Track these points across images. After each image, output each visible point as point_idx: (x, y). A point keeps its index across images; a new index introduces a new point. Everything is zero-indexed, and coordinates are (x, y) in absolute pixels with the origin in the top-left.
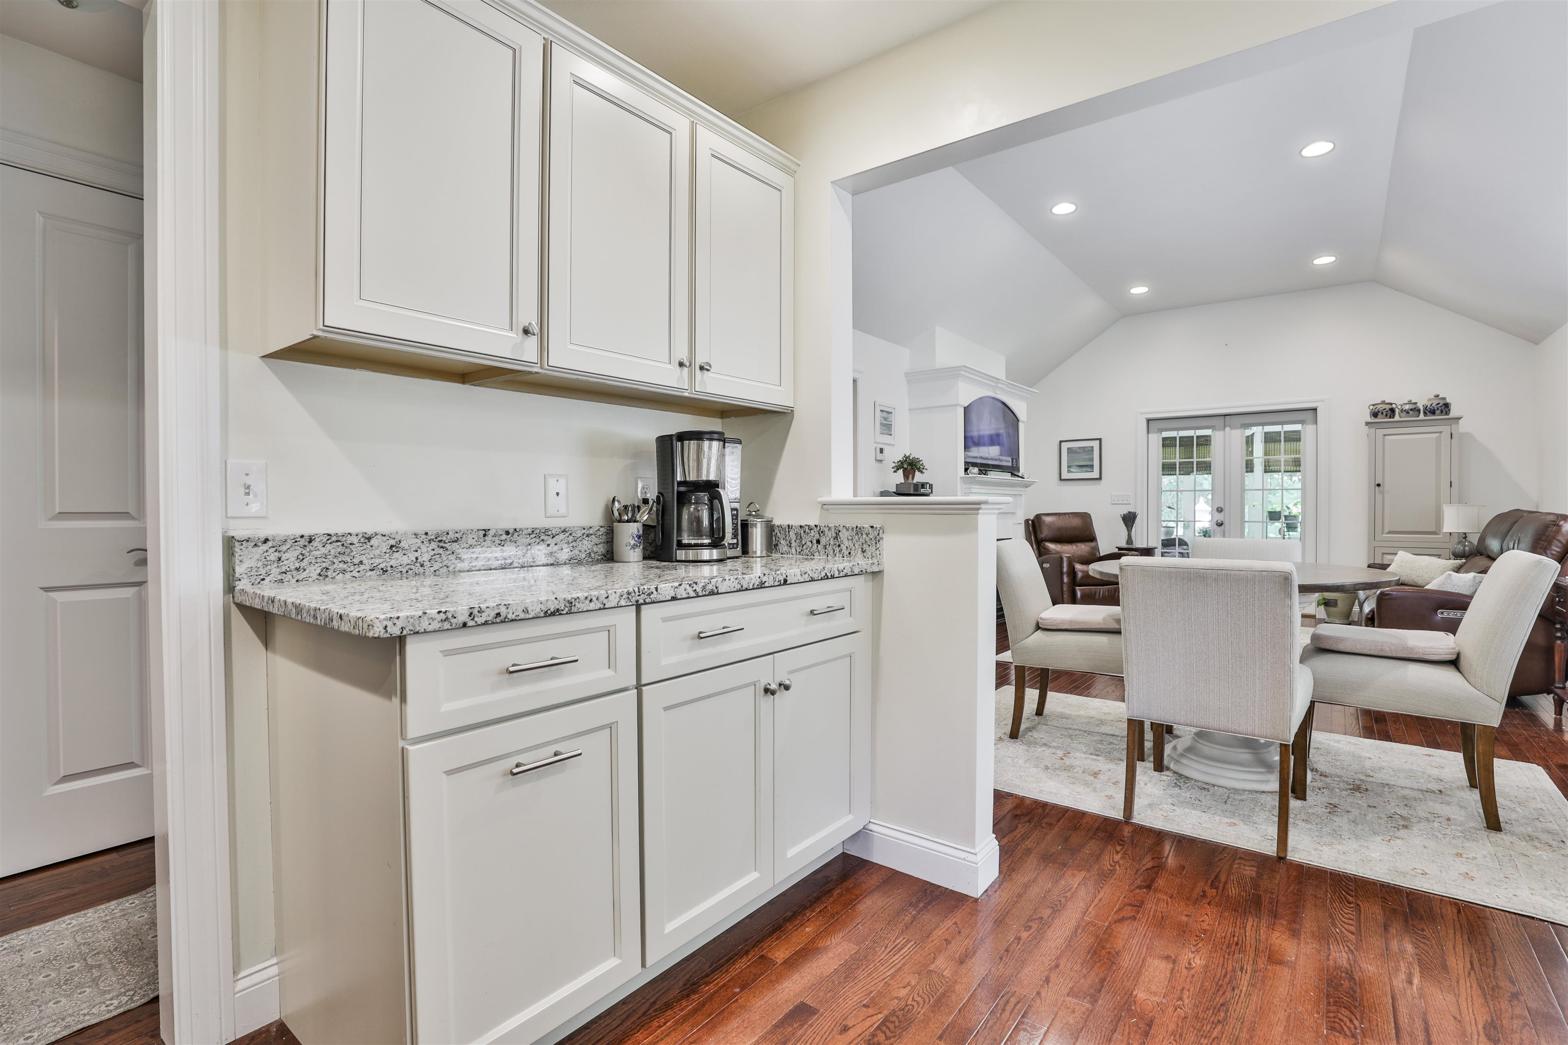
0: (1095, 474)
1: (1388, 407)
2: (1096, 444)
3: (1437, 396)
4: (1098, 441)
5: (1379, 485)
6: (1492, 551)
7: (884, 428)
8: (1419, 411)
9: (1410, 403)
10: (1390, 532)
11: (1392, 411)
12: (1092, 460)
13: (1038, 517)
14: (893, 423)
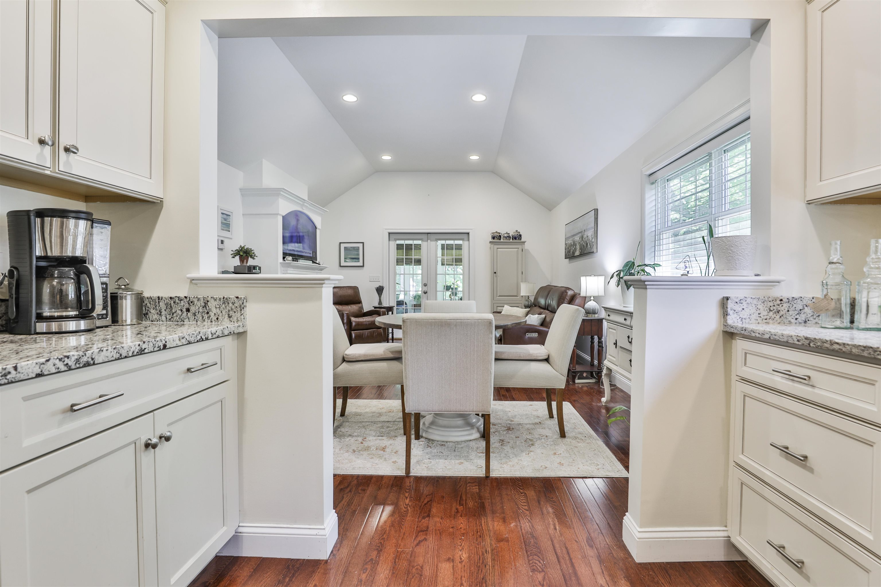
0: (360, 264)
1: (498, 235)
2: (361, 246)
3: (517, 231)
4: (362, 244)
5: (495, 273)
6: (542, 304)
7: (225, 226)
8: (510, 237)
9: (507, 233)
10: (500, 296)
11: (500, 236)
12: (358, 255)
14: (231, 223)
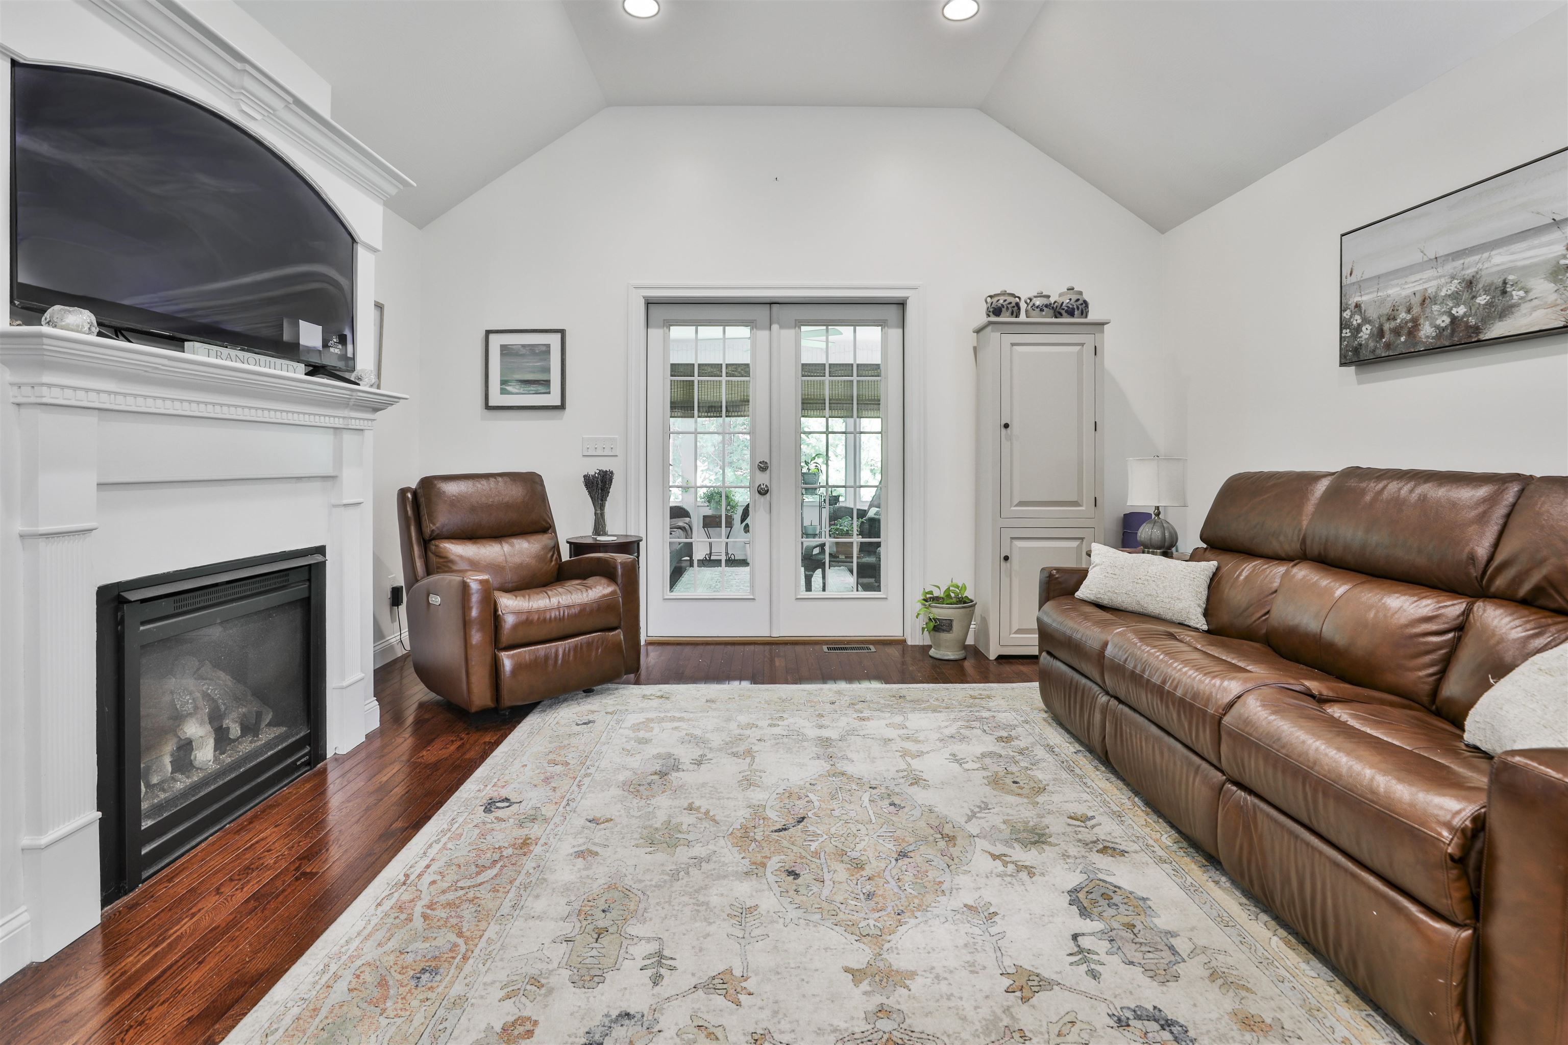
0: (553, 398)
1: (1012, 301)
2: (554, 341)
3: (1074, 289)
4: (559, 336)
8: (1053, 308)
9: (1040, 295)
11: (1018, 306)
12: (547, 370)
13: (430, 482)
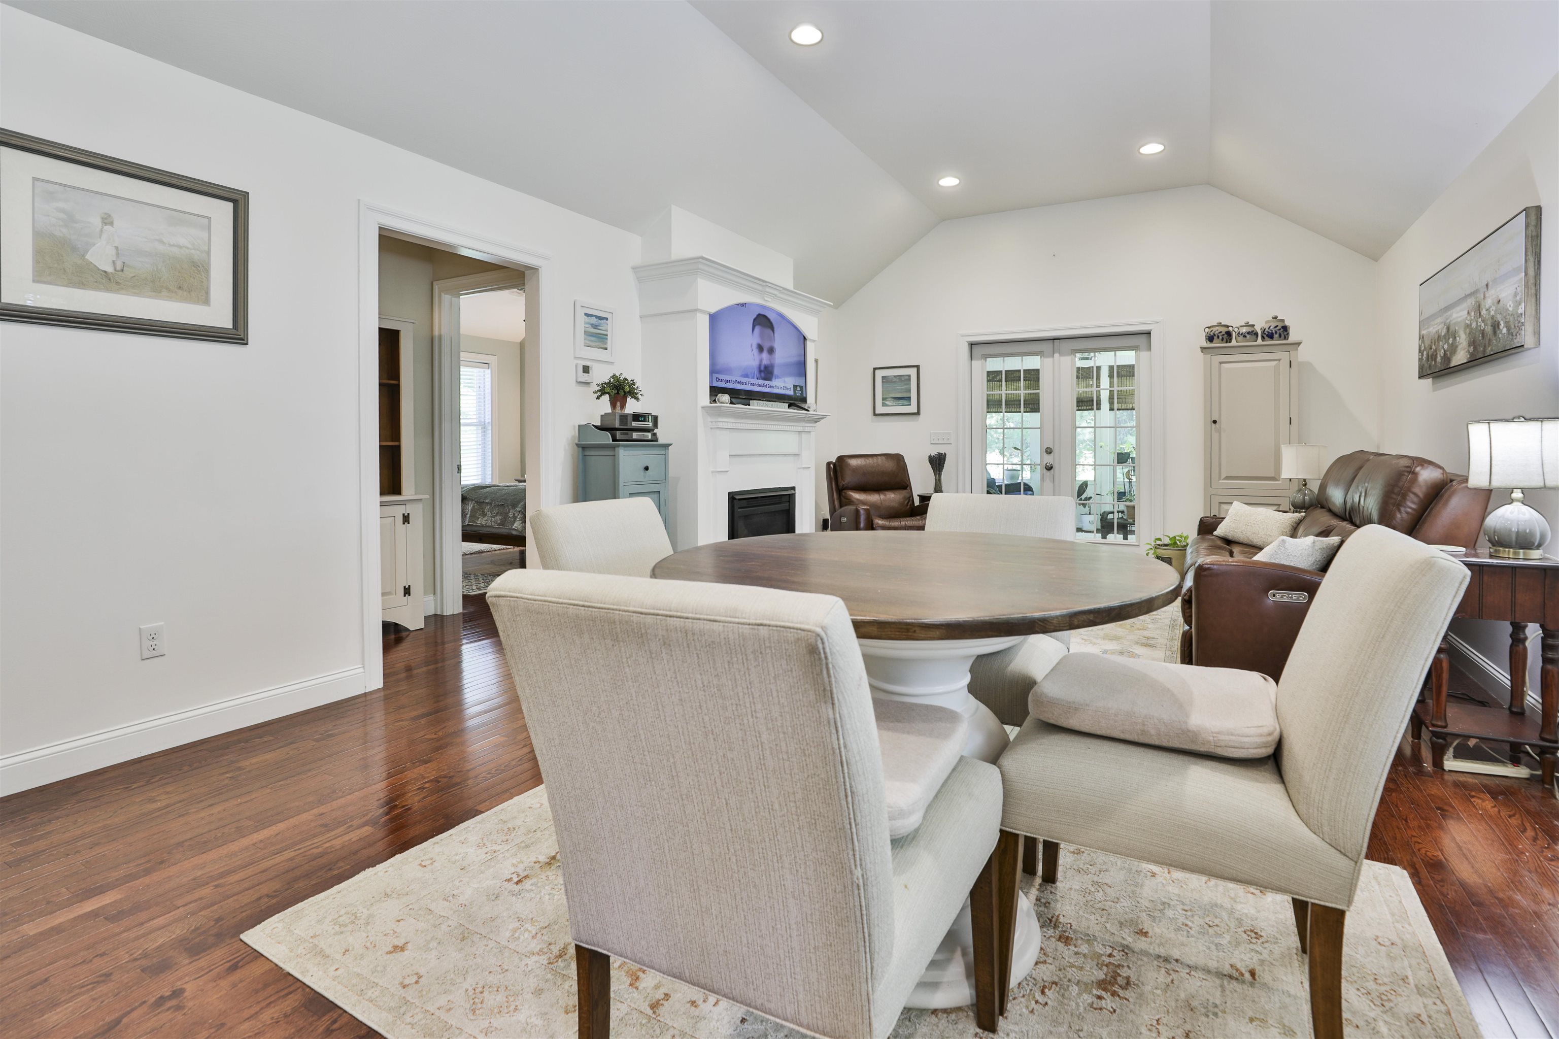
0: (913, 408)
1: (1224, 330)
2: (913, 372)
3: (1276, 317)
4: (916, 369)
5: (1215, 422)
7: (593, 339)
8: (1256, 334)
9: (1247, 325)
10: (1226, 477)
11: (1229, 334)
12: (909, 391)
13: (841, 459)
14: (609, 333)
